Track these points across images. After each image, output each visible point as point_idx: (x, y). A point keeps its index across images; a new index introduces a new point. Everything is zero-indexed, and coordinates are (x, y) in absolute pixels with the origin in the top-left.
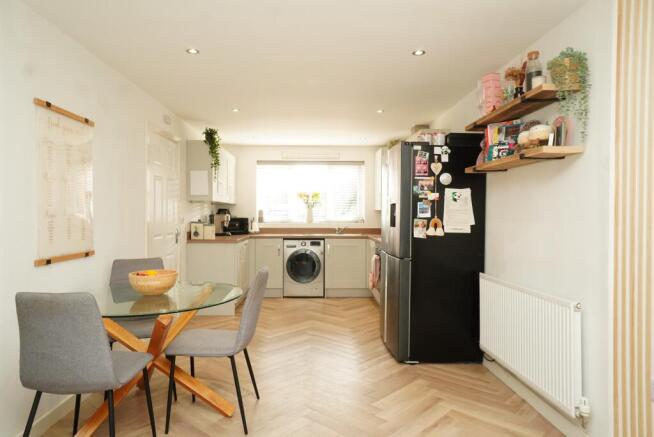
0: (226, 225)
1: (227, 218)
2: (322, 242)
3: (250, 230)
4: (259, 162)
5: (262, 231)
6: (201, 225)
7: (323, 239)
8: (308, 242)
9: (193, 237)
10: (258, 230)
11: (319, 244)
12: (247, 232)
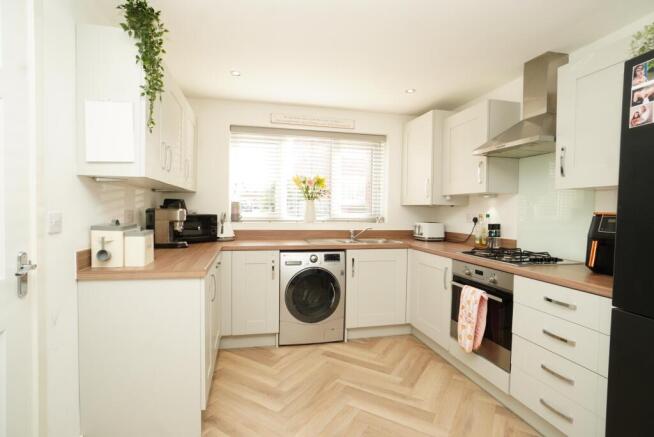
0: (179, 227)
1: (179, 215)
2: (341, 254)
3: (219, 235)
4: (233, 127)
5: (239, 235)
6: (117, 235)
7: (344, 250)
8: (321, 256)
9: (95, 263)
10: (232, 235)
11: (335, 258)
12: (214, 239)
